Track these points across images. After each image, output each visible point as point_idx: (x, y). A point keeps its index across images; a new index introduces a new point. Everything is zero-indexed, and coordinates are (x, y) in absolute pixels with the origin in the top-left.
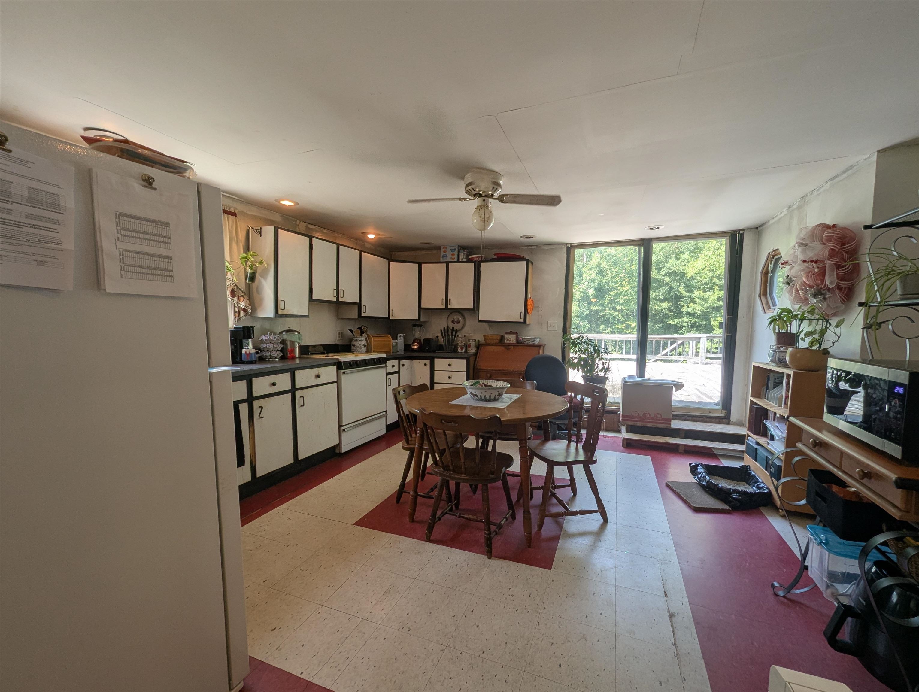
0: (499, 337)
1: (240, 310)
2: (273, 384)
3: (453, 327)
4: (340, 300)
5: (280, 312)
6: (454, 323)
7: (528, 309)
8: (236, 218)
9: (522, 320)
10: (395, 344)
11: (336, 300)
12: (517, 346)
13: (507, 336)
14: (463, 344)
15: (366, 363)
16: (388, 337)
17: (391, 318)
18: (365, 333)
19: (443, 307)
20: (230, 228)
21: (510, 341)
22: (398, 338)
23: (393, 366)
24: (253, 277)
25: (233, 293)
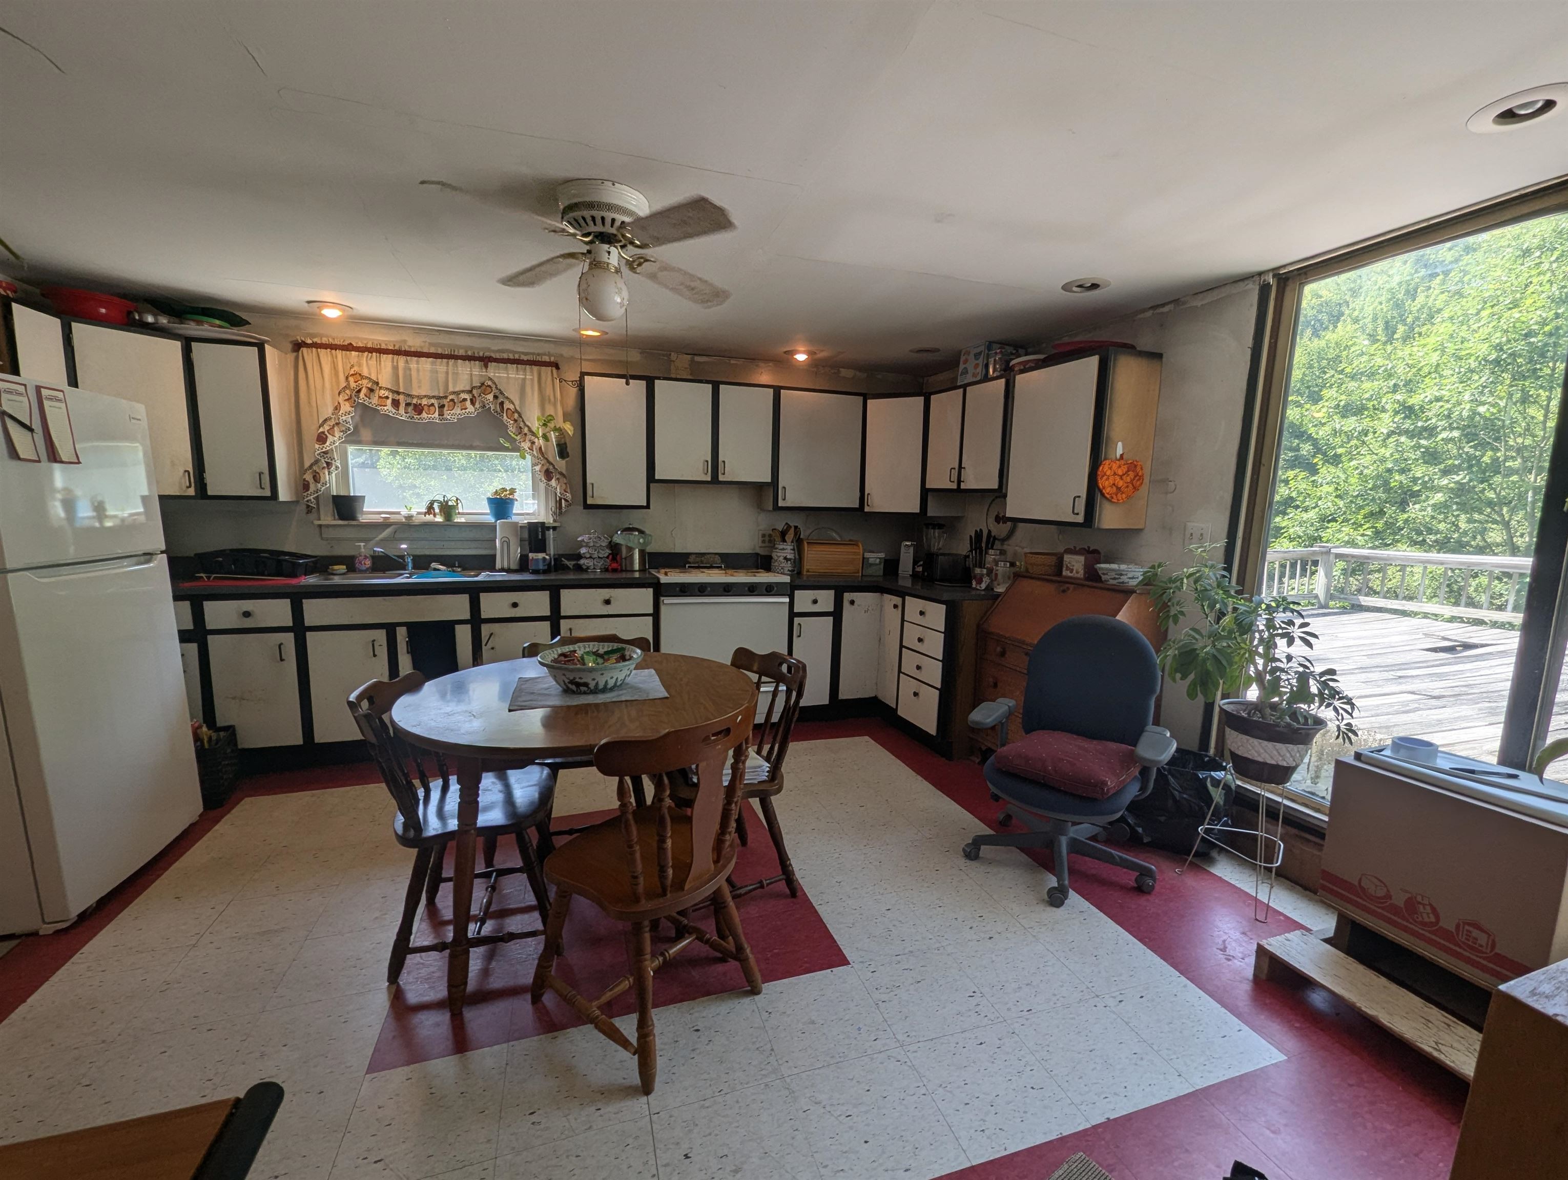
0: (1052, 560)
1: (560, 499)
2: (515, 605)
3: (990, 532)
4: (721, 478)
5: (589, 502)
6: (999, 523)
7: (1104, 488)
8: (554, 369)
9: (1080, 519)
10: (878, 561)
11: (709, 479)
12: (1083, 585)
13: (1067, 558)
14: (985, 571)
15: (727, 590)
16: (857, 545)
17: (867, 509)
18: (790, 536)
19: (954, 486)
20: (543, 385)
21: (1072, 571)
22: (903, 549)
23: (815, 602)
24: (563, 451)
25: (548, 475)
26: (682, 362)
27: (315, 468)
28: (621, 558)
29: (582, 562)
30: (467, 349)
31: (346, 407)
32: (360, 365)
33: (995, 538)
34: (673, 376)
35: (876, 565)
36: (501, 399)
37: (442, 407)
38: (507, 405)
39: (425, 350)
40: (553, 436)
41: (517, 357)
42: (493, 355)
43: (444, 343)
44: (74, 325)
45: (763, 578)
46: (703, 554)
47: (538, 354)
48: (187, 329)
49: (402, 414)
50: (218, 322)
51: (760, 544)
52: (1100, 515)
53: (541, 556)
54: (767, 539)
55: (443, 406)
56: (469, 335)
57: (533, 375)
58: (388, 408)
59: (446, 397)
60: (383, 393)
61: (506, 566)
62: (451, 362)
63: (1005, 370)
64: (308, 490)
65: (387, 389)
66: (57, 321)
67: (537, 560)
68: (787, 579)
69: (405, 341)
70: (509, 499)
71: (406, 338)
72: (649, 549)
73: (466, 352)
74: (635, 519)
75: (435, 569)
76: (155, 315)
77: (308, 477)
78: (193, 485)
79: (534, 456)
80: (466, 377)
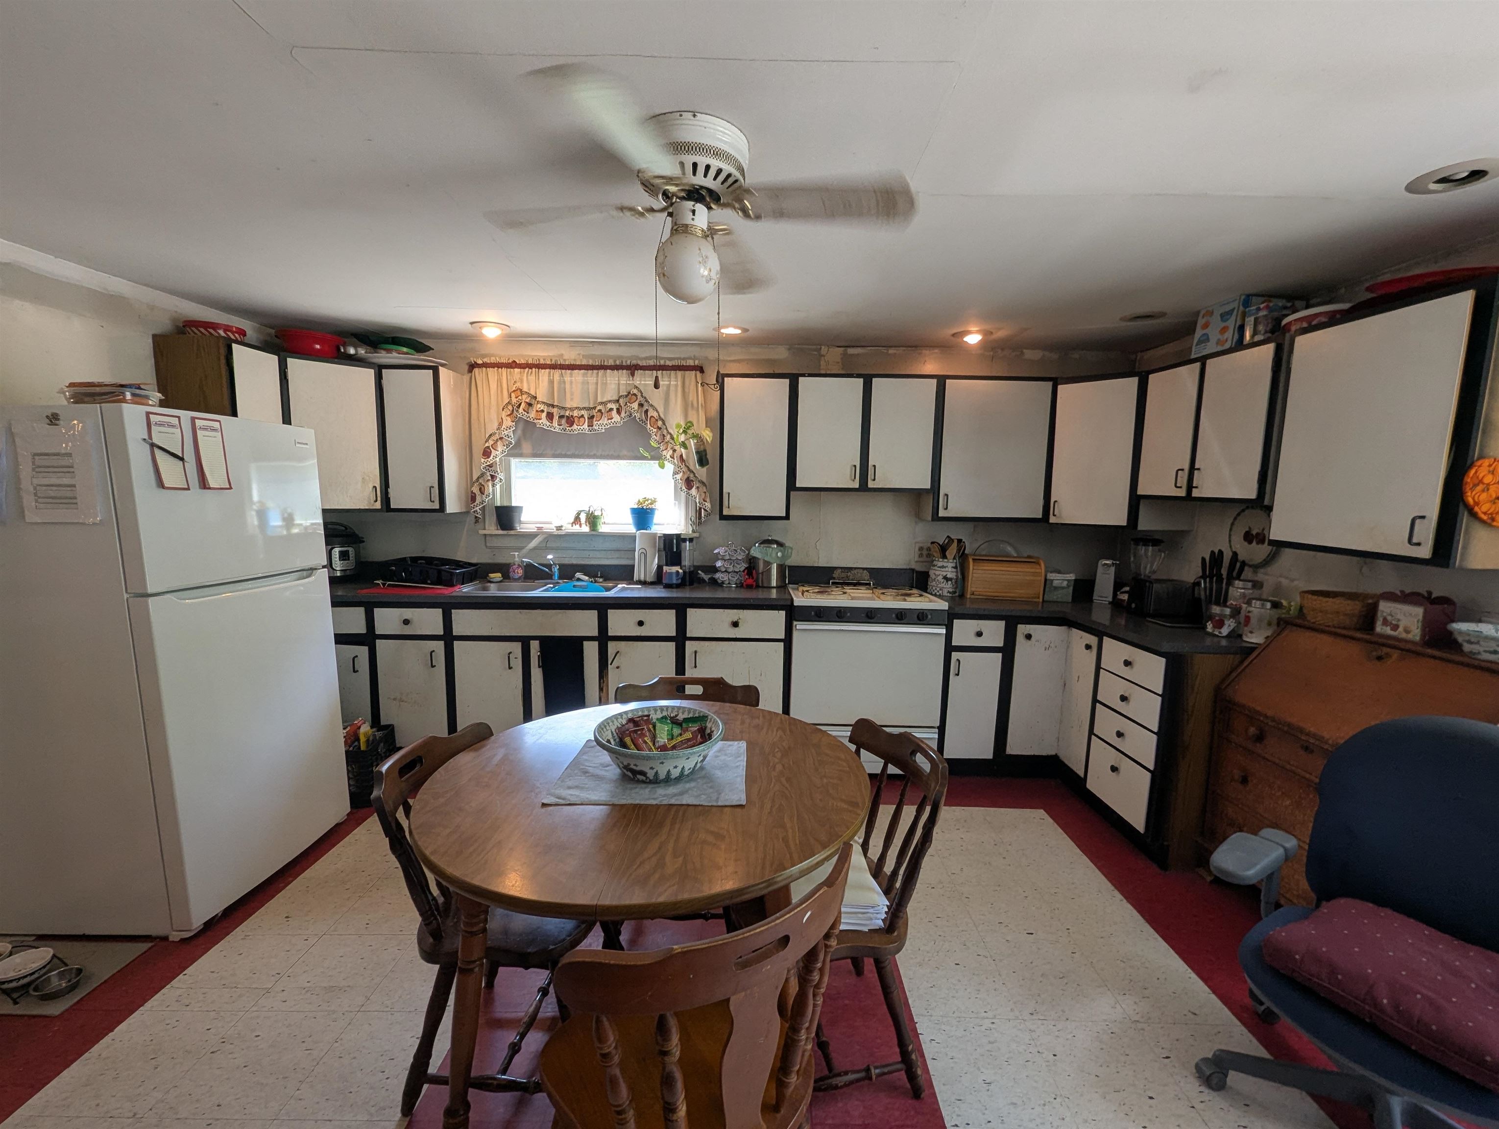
0: (1354, 607)
1: (700, 509)
2: (641, 623)
3: (1235, 554)
4: (871, 484)
5: (725, 513)
6: (1250, 542)
7: (1477, 504)
8: (698, 372)
9: (1425, 552)
10: (1065, 583)
11: (857, 486)
12: (1418, 654)
13: (1385, 608)
14: (1228, 611)
15: (870, 616)
16: (1038, 563)
17: (1052, 520)
18: (952, 551)
19: (1182, 493)
20: (687, 390)
21: (1395, 627)
22: (1100, 570)
23: (979, 634)
24: (702, 460)
25: (689, 483)
26: (832, 356)
27: (481, 481)
28: (758, 573)
29: (718, 576)
30: (615, 358)
31: (508, 422)
32: (522, 381)
33: (1244, 564)
34: (823, 372)
35: (1063, 588)
36: (646, 407)
37: (591, 418)
38: (651, 413)
39: (578, 363)
40: (692, 443)
41: (662, 362)
42: (641, 363)
43: (598, 353)
44: (290, 361)
45: (917, 602)
46: (851, 569)
47: (684, 359)
48: (378, 358)
49: (556, 427)
50: (405, 350)
51: (916, 559)
52: (1465, 548)
53: (675, 569)
54: (925, 552)
55: (593, 417)
56: (620, 344)
57: (677, 381)
58: (544, 420)
59: (595, 408)
60: (541, 407)
61: (642, 578)
62: (601, 372)
63: (1272, 332)
64: (474, 501)
65: (543, 403)
66: (275, 358)
67: (671, 574)
68: (944, 605)
69: (562, 355)
70: (649, 509)
71: (564, 353)
72: (791, 562)
73: (615, 361)
74: (775, 531)
75: (579, 580)
76: (355, 347)
77: (476, 489)
78: (379, 499)
79: (674, 464)
80: (613, 386)
